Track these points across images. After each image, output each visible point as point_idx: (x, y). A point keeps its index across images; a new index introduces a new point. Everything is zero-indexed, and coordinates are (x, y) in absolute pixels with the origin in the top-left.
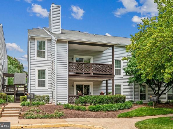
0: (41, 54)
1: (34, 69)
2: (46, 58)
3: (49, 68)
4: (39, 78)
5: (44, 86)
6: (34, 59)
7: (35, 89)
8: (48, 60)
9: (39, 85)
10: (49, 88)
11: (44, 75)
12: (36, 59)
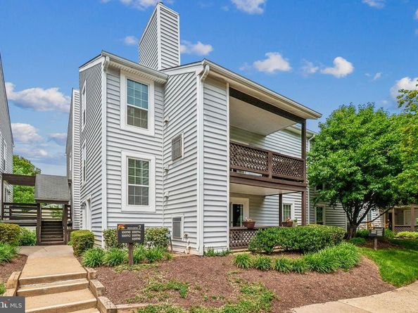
0: (138, 117)
1: (119, 155)
2: (151, 131)
3: (157, 157)
4: (131, 180)
5: (146, 202)
6: (118, 127)
7: (119, 211)
8: (157, 136)
9: (131, 202)
10: (158, 208)
11: (146, 173)
12: (122, 128)
